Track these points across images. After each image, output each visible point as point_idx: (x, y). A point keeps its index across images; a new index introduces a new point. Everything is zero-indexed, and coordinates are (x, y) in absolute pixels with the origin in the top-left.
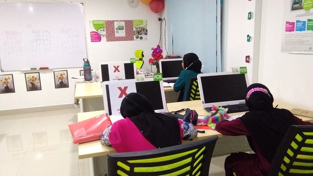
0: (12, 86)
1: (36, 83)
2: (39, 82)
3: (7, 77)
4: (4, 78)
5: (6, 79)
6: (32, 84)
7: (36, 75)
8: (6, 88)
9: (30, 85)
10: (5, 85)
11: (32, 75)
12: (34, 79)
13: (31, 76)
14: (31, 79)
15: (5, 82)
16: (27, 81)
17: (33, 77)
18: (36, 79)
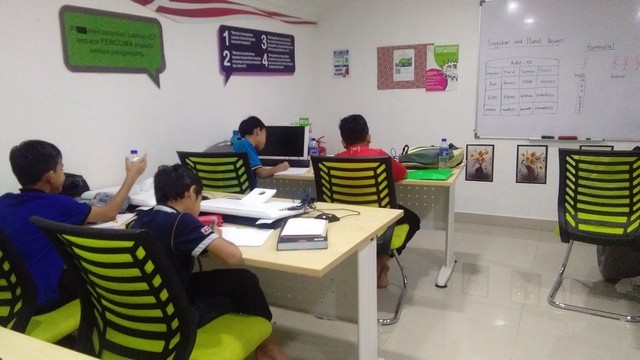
0: (490, 168)
1: (538, 167)
2: (543, 165)
3: (483, 149)
4: (478, 151)
5: (480, 153)
6: (528, 168)
7: (540, 151)
8: (477, 170)
9: (524, 171)
10: (478, 166)
11: (531, 150)
12: (534, 158)
13: (530, 152)
14: (528, 159)
15: (478, 159)
16: (520, 162)
17: (533, 155)
18: (538, 159)
